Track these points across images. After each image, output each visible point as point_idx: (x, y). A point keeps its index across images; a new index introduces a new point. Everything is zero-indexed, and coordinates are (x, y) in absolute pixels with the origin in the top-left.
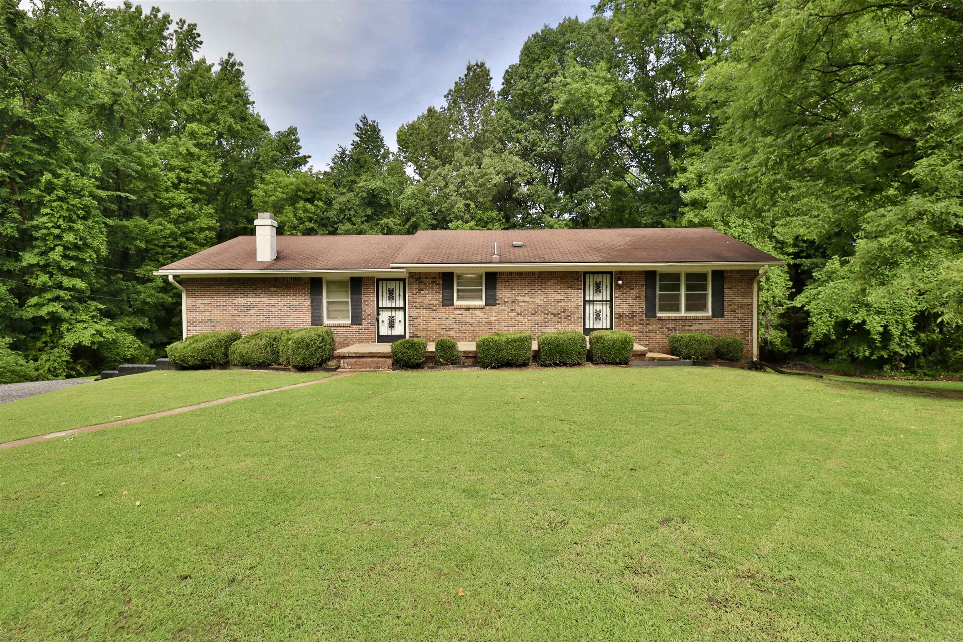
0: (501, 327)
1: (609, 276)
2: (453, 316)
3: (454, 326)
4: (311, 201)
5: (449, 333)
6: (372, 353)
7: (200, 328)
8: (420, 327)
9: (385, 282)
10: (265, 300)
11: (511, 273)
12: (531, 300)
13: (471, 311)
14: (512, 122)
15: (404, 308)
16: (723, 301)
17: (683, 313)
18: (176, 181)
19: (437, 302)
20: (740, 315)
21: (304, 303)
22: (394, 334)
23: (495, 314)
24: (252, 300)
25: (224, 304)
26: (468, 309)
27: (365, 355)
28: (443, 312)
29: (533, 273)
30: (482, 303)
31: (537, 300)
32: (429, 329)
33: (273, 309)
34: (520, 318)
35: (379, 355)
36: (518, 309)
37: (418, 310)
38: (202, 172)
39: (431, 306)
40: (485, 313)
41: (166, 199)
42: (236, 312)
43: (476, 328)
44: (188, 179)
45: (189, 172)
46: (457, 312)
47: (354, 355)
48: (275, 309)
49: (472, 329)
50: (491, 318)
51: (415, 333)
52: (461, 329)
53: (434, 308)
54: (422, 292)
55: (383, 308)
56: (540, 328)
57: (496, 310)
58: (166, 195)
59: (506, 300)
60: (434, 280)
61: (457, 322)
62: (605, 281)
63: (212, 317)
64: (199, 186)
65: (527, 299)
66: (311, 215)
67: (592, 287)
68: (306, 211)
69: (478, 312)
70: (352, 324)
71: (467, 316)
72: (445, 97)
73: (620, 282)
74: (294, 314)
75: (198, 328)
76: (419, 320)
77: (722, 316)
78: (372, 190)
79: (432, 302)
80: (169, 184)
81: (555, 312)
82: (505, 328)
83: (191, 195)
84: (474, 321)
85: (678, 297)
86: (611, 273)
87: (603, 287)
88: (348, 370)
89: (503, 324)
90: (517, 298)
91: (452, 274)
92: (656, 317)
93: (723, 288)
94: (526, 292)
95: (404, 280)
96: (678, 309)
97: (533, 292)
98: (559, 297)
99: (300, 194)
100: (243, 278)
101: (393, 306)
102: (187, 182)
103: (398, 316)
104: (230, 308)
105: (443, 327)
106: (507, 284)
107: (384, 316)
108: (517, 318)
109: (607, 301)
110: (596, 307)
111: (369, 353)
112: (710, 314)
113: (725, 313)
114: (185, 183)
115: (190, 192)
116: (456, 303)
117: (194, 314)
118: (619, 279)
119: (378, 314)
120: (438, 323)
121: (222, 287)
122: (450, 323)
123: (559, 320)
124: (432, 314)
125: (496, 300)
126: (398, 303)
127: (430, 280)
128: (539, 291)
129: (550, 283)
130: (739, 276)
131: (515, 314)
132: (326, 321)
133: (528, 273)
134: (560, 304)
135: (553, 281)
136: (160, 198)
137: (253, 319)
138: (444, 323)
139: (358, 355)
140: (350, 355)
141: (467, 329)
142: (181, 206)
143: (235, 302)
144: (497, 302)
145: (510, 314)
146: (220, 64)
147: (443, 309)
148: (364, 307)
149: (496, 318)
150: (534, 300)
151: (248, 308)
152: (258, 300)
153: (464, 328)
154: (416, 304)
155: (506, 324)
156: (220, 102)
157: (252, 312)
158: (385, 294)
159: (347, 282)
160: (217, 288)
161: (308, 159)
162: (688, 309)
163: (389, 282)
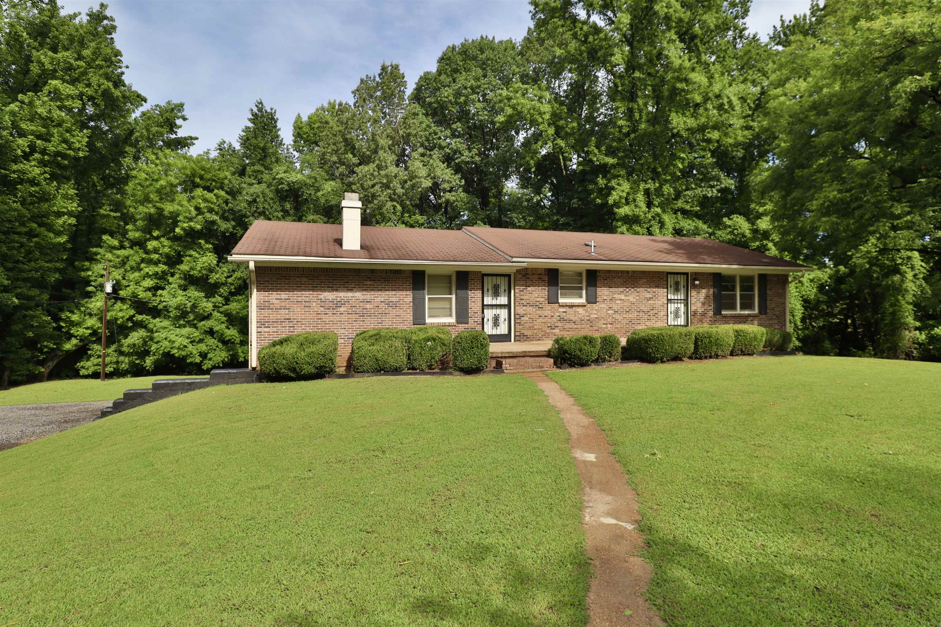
0: (601, 324)
1: (685, 276)
2: (558, 314)
3: (559, 324)
5: (554, 331)
6: (525, 352)
7: (275, 329)
8: (527, 325)
9: (490, 278)
10: (358, 295)
11: (609, 271)
12: (626, 298)
13: (574, 308)
15: (508, 306)
16: (766, 300)
17: (739, 312)
18: (27, 150)
19: (543, 299)
20: (777, 313)
21: (405, 299)
22: (498, 333)
23: (595, 312)
24: (343, 295)
25: (307, 299)
26: (571, 306)
27: (518, 355)
28: (548, 309)
29: (628, 272)
30: (583, 301)
31: (631, 299)
32: (536, 327)
33: (368, 306)
34: (617, 316)
35: (532, 354)
36: (615, 307)
37: (525, 308)
38: (65, 141)
39: (538, 304)
40: (586, 311)
41: (14, 172)
42: (322, 309)
43: (579, 326)
44: (45, 149)
45: (48, 141)
46: (562, 310)
47: (507, 355)
48: (371, 306)
49: (575, 326)
50: (592, 316)
51: (522, 331)
52: (566, 327)
53: (540, 306)
54: (529, 289)
55: (488, 305)
56: (633, 326)
57: (597, 308)
59: (605, 298)
60: (539, 276)
61: (561, 319)
62: (682, 280)
63: (291, 316)
64: (59, 159)
65: (623, 297)
67: (673, 286)
69: (580, 310)
70: (458, 322)
71: (571, 314)
72: (352, 92)
73: (697, 282)
74: (393, 312)
75: (271, 330)
76: (526, 318)
77: (766, 313)
79: (538, 299)
80: (19, 152)
81: (645, 309)
82: (604, 326)
83: (47, 169)
84: (576, 318)
85: (734, 297)
86: (687, 274)
87: (681, 286)
88: (511, 371)
89: (602, 321)
90: (615, 296)
91: (557, 271)
92: (721, 314)
93: (766, 289)
94: (622, 289)
95: (509, 276)
96: (734, 308)
97: (627, 290)
98: (648, 295)
100: (332, 269)
101: (498, 303)
102: (44, 152)
103: (503, 313)
104: (314, 304)
105: (549, 325)
106: (606, 282)
107: (489, 314)
108: (614, 316)
109: (681, 300)
110: (676, 305)
111: (523, 352)
112: (756, 311)
113: (768, 311)
114: (39, 153)
115: (45, 166)
116: (561, 300)
117: (266, 312)
118: (695, 279)
119: (483, 312)
120: (543, 321)
121: (305, 279)
122: (555, 320)
123: (649, 318)
124: (538, 312)
125: (596, 298)
126: (503, 300)
127: (536, 277)
128: (632, 290)
129: (641, 282)
130: (776, 279)
131: (612, 312)
132: (428, 320)
133: (622, 272)
134: (649, 302)
135: (644, 280)
137: (344, 318)
138: (550, 320)
139: (511, 355)
140: (503, 355)
141: (571, 327)
142: (33, 182)
143: (321, 297)
144: (598, 300)
145: (609, 312)
147: (549, 307)
148: (471, 304)
149: (596, 316)
150: (628, 298)
151: (338, 304)
152: (350, 294)
153: (568, 326)
154: (523, 302)
155: (605, 322)
157: (342, 309)
158: (490, 291)
159: (450, 277)
160: (297, 279)
161: (194, 142)
162: (742, 308)
163: (494, 278)
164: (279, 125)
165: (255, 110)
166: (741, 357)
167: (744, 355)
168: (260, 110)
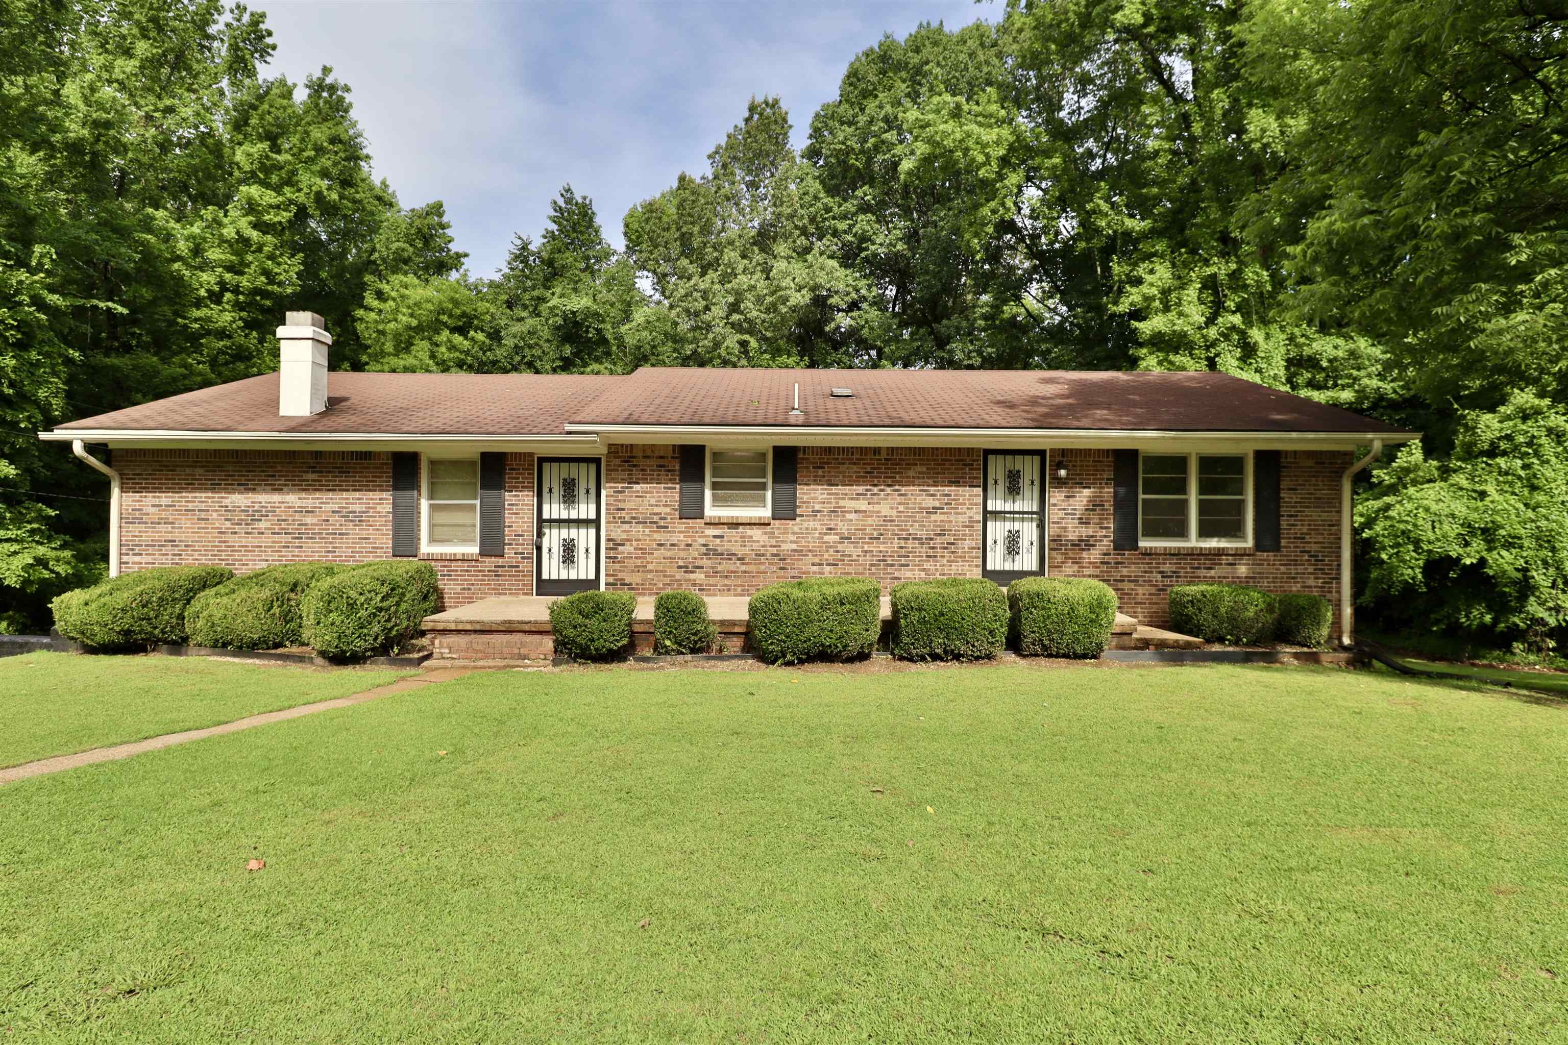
0: (806, 564)
1: (1037, 459)
2: (702, 541)
3: (705, 562)
4: (462, 330)
5: (692, 576)
6: (510, 622)
7: (150, 559)
8: (631, 563)
9: (555, 465)
10: (292, 499)
11: (829, 450)
12: (870, 508)
13: (741, 529)
14: (825, 200)
15: (596, 523)
16: (1278, 516)
17: (1193, 541)
18: (216, 288)
19: (668, 510)
20: (1314, 548)
21: (379, 508)
22: (573, 576)
23: (793, 538)
24: (264, 498)
25: (203, 506)
26: (734, 525)
27: (494, 627)
28: (680, 532)
29: (876, 451)
30: (765, 512)
31: (885, 509)
32: (650, 567)
33: (309, 520)
34: (848, 548)
35: (526, 627)
36: (843, 528)
37: (627, 527)
38: (266, 273)
39: (656, 518)
40: (771, 535)
41: (196, 320)
42: (228, 524)
43: (752, 568)
44: (238, 286)
45: (241, 273)
46: (711, 532)
47: (469, 627)
48: (315, 521)
49: (743, 568)
50: (784, 547)
51: (620, 575)
52: (720, 568)
53: (662, 523)
54: (637, 487)
55: (551, 521)
56: (889, 570)
57: (796, 529)
58: (196, 313)
59: (817, 507)
60: (661, 462)
61: (709, 552)
62: (1029, 469)
63: (177, 536)
64: (258, 298)
65: (862, 505)
66: (463, 357)
67: (1001, 482)
68: (453, 348)
69: (756, 533)
70: (482, 554)
71: (732, 541)
72: (709, 157)
73: (1063, 473)
74: (355, 531)
75: (144, 559)
76: (628, 548)
77: (1277, 548)
78: (573, 313)
79: (656, 510)
80: (203, 293)
81: (923, 533)
82: (815, 568)
83: (244, 314)
84: (746, 550)
85: (1183, 506)
86: (1041, 453)
87: (1025, 482)
88: (448, 663)
89: (810, 558)
90: (842, 503)
91: (700, 449)
92: (1136, 548)
93: (1278, 490)
94: (861, 489)
95: (597, 461)
96: (1182, 532)
97: (875, 490)
98: (930, 503)
99: (444, 318)
100: (245, 452)
101: (574, 515)
102: (236, 291)
103: (584, 538)
104: (215, 514)
105: (681, 563)
106: (820, 472)
107: (553, 539)
108: (840, 547)
109: (1032, 513)
110: (1008, 525)
111: (505, 622)
112: (1249, 543)
113: (1283, 542)
114: (232, 292)
115: (242, 309)
116: (711, 511)
117: (135, 529)
118: (1060, 466)
119: (540, 535)
120: (669, 554)
121: (200, 471)
122: (696, 554)
123: (931, 552)
124: (656, 536)
125: (795, 507)
126: (585, 510)
127: (653, 462)
128: (889, 490)
129: (911, 473)
130: (1310, 463)
131: (837, 538)
132: (425, 548)
133: (863, 450)
134: (933, 517)
135: (919, 468)
136: (184, 318)
137: (266, 540)
138: (683, 554)
139: (478, 627)
140: (460, 627)
141: (732, 568)
142: (222, 334)
143: (226, 502)
144: (798, 511)
145: (826, 538)
146: (308, 86)
147: (681, 525)
148: (509, 519)
149: (794, 546)
150: (877, 508)
151: (254, 516)
152: (276, 498)
153: (725, 566)
154: (623, 514)
155: (817, 560)
156: (302, 150)
157: (263, 525)
158: (555, 490)
159: (472, 463)
160: (188, 471)
161: (462, 260)
162: (1205, 531)
163: (565, 465)
164: (598, 221)
165: (561, 202)
166: (1044, 661)
167: (1050, 656)
168: (569, 201)
